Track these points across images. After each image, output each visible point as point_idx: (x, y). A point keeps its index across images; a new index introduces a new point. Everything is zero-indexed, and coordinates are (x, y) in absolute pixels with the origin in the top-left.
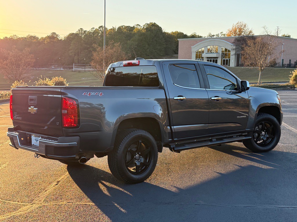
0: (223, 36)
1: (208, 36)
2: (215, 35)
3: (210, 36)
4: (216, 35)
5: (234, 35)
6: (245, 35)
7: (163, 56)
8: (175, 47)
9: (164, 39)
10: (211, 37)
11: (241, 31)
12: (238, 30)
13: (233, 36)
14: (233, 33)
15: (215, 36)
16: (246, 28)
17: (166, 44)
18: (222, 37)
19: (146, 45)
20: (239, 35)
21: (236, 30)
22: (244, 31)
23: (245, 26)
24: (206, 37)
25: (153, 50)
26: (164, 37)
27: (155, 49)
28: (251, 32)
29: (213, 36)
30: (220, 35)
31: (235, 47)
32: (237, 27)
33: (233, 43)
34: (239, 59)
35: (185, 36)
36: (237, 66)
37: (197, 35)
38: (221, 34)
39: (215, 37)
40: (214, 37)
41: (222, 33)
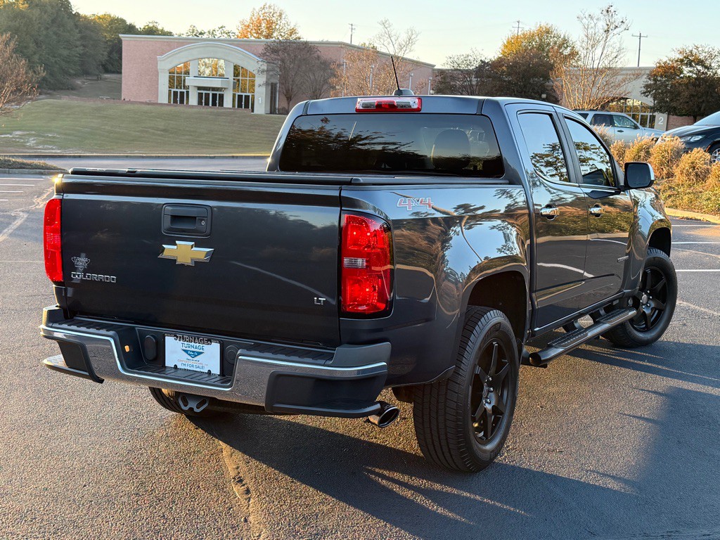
0: (226, 35)
1: (189, 34)
2: (206, 31)
3: (193, 32)
4: (209, 32)
5: (255, 35)
6: (281, 39)
7: (75, 75)
8: (105, 53)
9: (77, 31)
10: (195, 35)
11: (271, 26)
12: (263, 25)
13: (253, 38)
14: (254, 31)
15: (207, 33)
16: (283, 22)
17: (84, 46)
18: (222, 38)
19: (31, 45)
20: (267, 37)
21: (260, 23)
22: (277, 27)
23: (280, 15)
24: (184, 36)
25: (50, 57)
26: (76, 26)
27: (55, 57)
28: (293, 32)
29: (201, 34)
30: (218, 34)
31: (266, 65)
32: (261, 18)
33: (262, 55)
34: (275, 94)
35: (131, 29)
36: (271, 113)
37: (160, 28)
38: (219, 32)
39: (205, 36)
40: (203, 37)
41: (222, 27)
